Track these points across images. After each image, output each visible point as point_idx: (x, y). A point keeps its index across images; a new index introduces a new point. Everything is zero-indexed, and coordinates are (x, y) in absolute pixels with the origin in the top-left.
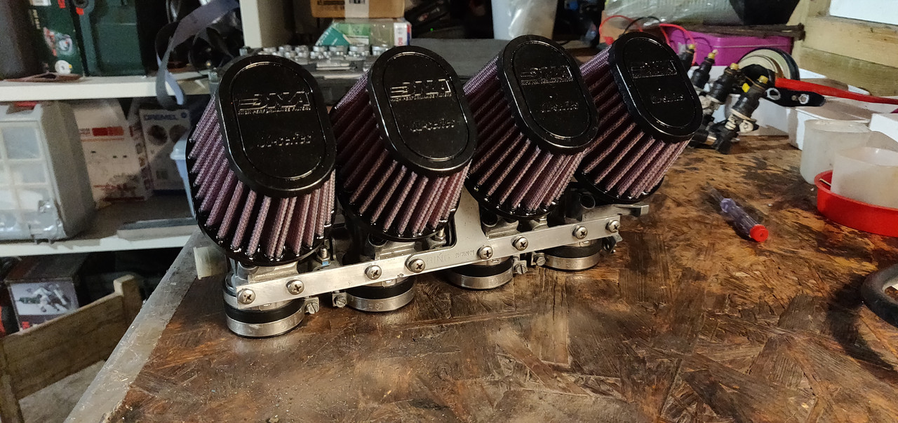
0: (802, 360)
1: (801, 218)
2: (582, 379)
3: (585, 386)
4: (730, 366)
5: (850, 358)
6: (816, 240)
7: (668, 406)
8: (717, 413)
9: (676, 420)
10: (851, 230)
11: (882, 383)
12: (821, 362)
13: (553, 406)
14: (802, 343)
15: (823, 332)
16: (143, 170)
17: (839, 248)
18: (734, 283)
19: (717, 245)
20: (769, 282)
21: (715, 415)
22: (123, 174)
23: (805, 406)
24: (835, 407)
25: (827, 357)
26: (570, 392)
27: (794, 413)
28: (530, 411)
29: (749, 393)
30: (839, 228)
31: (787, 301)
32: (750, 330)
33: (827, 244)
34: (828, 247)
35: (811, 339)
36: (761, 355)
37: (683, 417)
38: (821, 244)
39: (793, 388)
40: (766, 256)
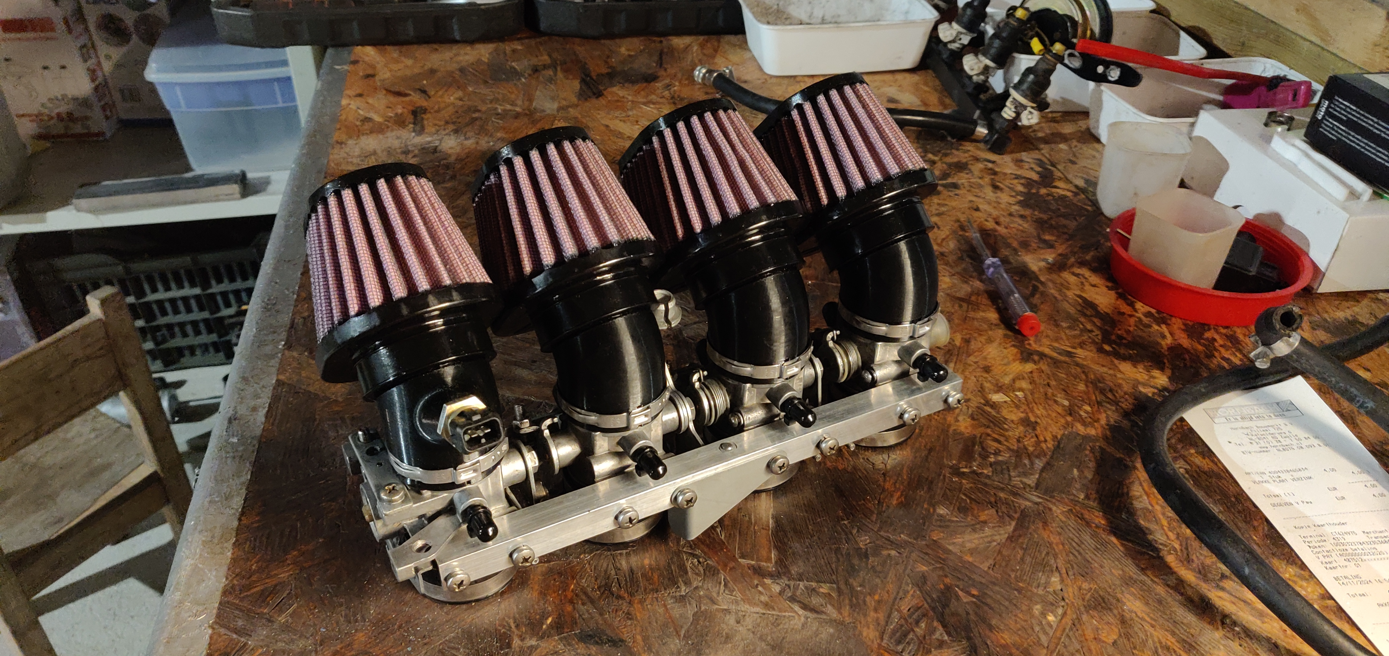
0: (1057, 544)
1: (1087, 287)
2: (789, 587)
3: (793, 599)
4: (971, 559)
5: (1114, 539)
6: (1100, 328)
7: (892, 627)
8: (949, 634)
9: (900, 648)
10: (1148, 309)
11: (1144, 578)
12: (1077, 548)
13: (753, 633)
14: (1061, 517)
15: (1087, 497)
16: (96, 89)
17: (1130, 345)
18: (988, 414)
19: (973, 343)
20: (1032, 411)
21: (946, 638)
22: (64, 97)
23: (1051, 618)
24: (1085, 617)
25: (1087, 538)
26: (774, 609)
27: (1037, 628)
28: (726, 642)
29: (989, 601)
30: (1132, 305)
31: (1050, 444)
32: (1000, 498)
33: (1113, 337)
34: (1115, 342)
35: (1071, 510)
36: (1010, 538)
37: (909, 643)
38: (1106, 338)
39: (1040, 592)
40: (1035, 362)
